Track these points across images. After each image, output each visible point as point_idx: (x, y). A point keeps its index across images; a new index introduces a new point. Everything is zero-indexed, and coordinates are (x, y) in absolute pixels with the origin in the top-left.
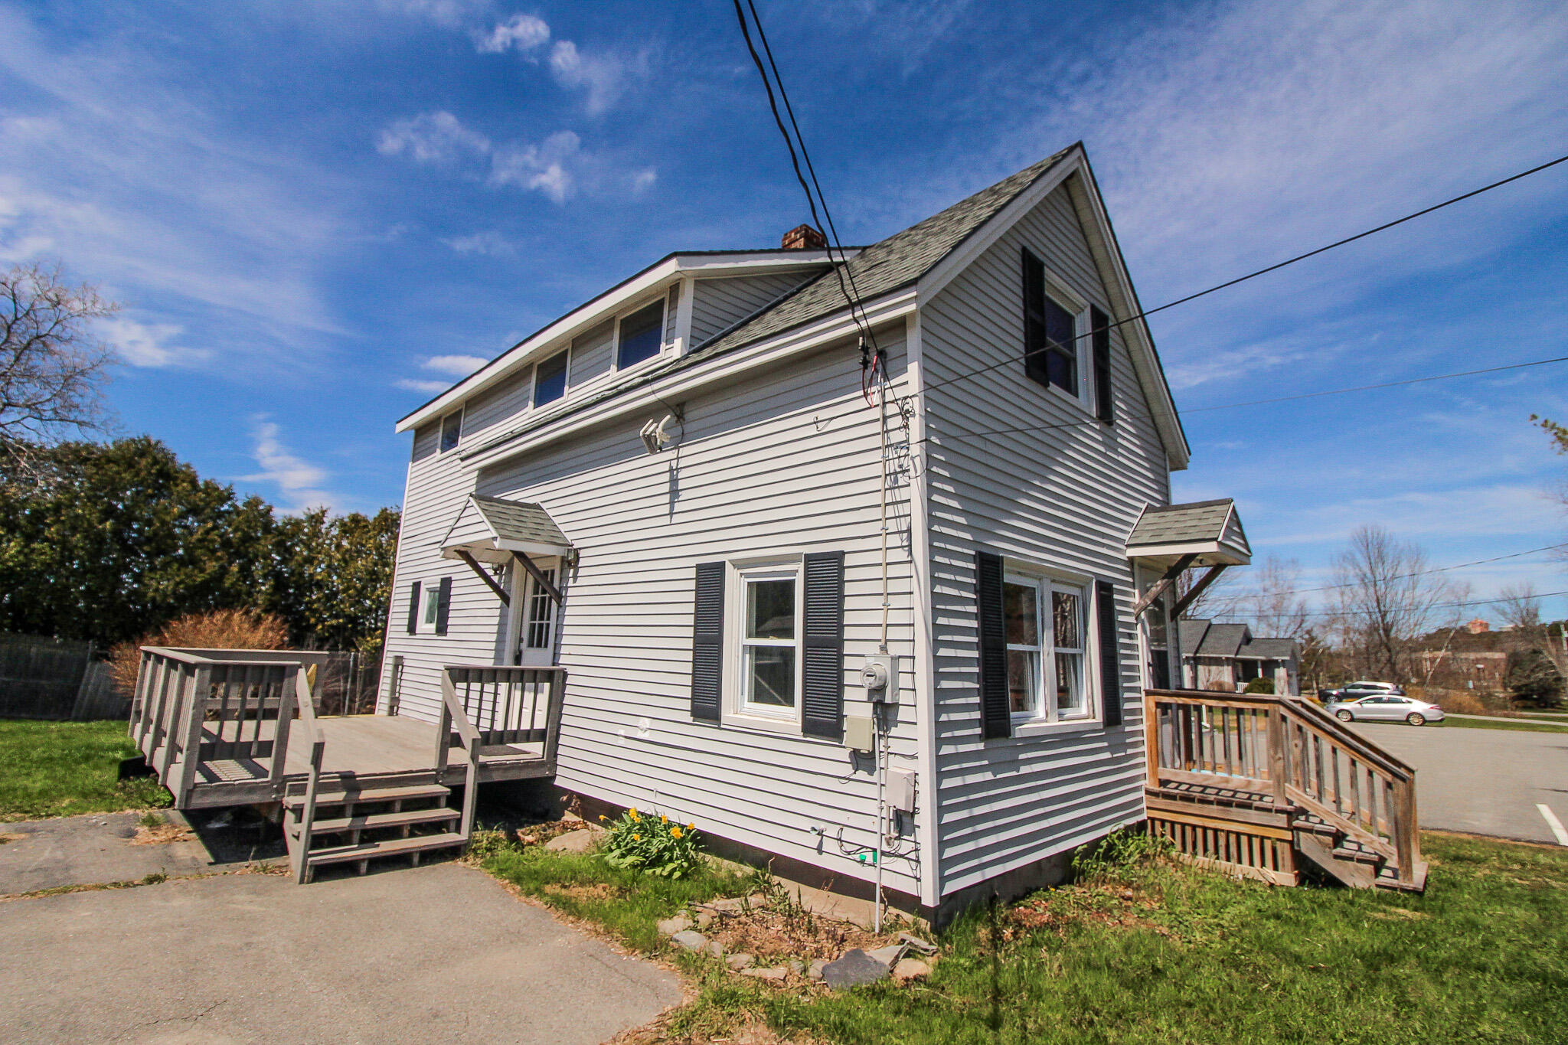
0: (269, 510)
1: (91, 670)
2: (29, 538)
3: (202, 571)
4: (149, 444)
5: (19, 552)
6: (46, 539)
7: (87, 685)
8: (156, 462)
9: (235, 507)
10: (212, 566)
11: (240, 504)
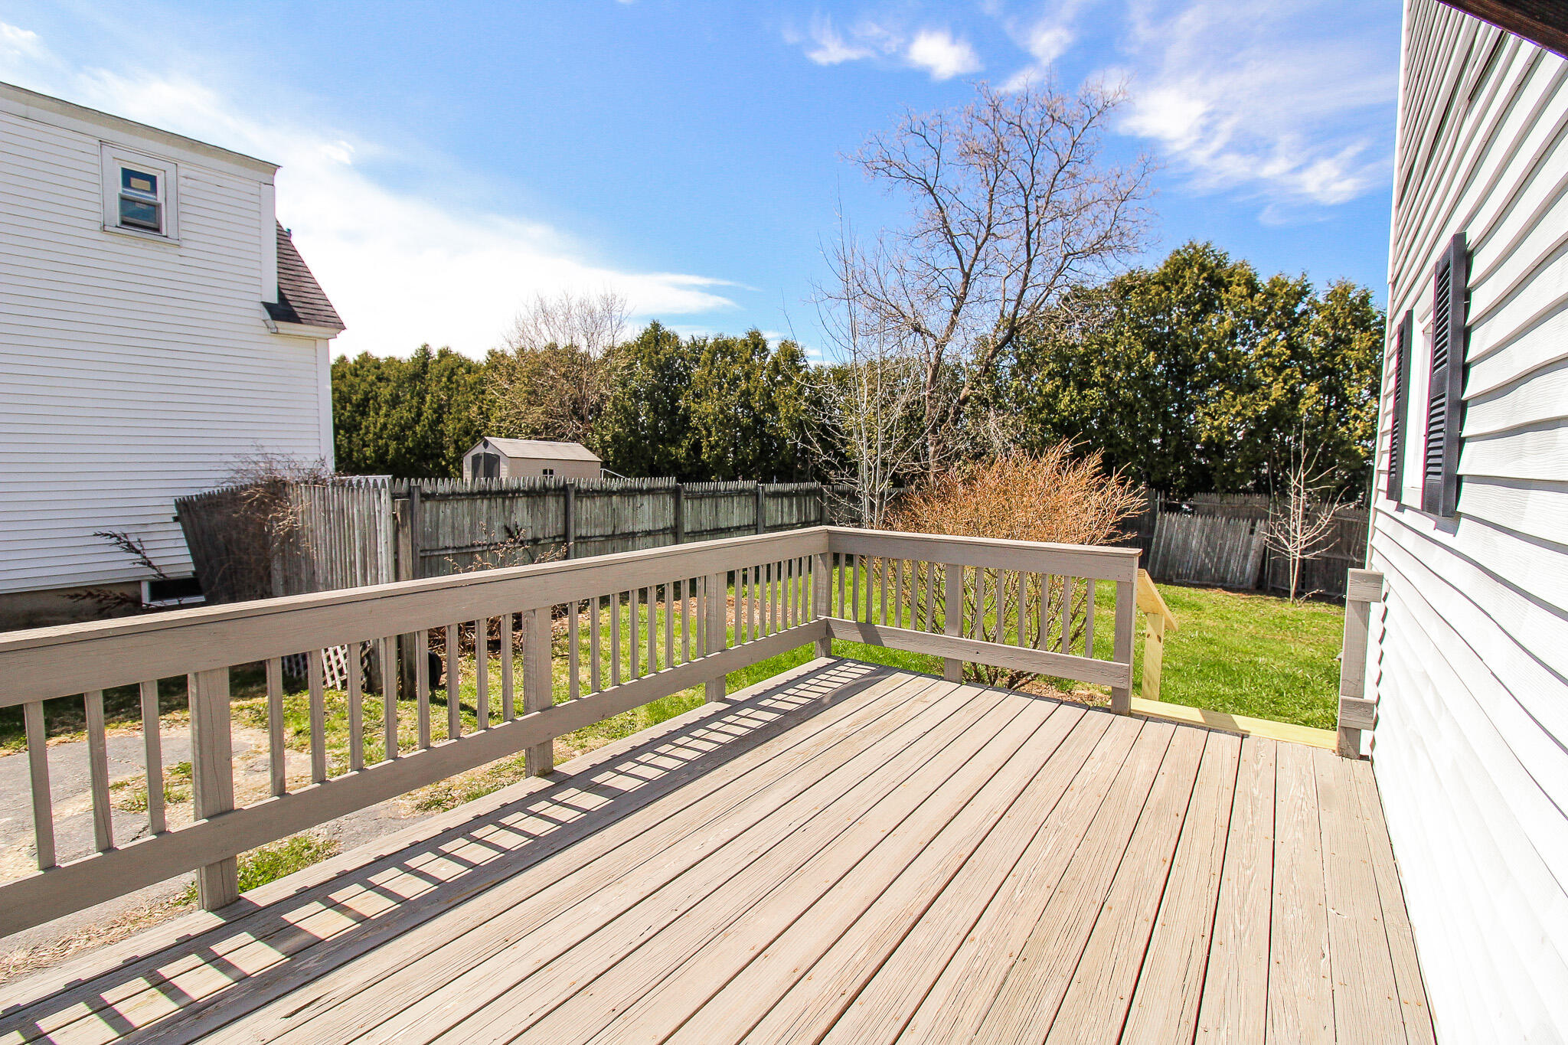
0: (1365, 300)
1: (1162, 524)
2: (1081, 386)
3: (1266, 397)
4: (1197, 252)
5: (1072, 401)
6: (1096, 384)
7: (1159, 537)
8: (1203, 268)
9: (1314, 303)
10: (1277, 391)
11: (1321, 299)
